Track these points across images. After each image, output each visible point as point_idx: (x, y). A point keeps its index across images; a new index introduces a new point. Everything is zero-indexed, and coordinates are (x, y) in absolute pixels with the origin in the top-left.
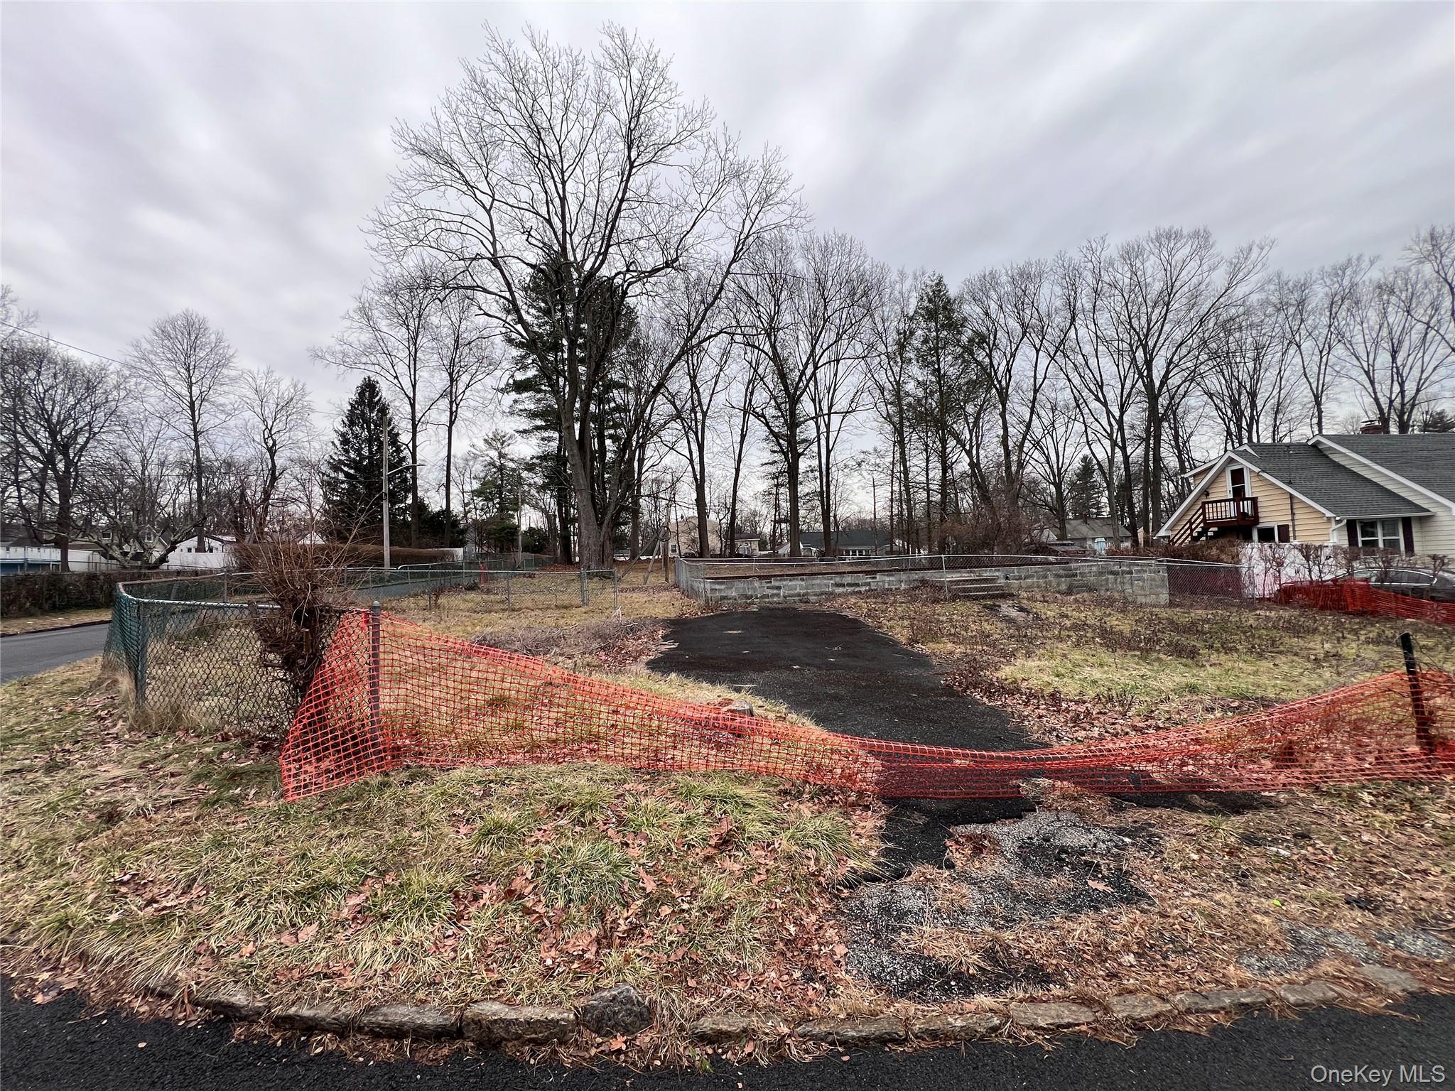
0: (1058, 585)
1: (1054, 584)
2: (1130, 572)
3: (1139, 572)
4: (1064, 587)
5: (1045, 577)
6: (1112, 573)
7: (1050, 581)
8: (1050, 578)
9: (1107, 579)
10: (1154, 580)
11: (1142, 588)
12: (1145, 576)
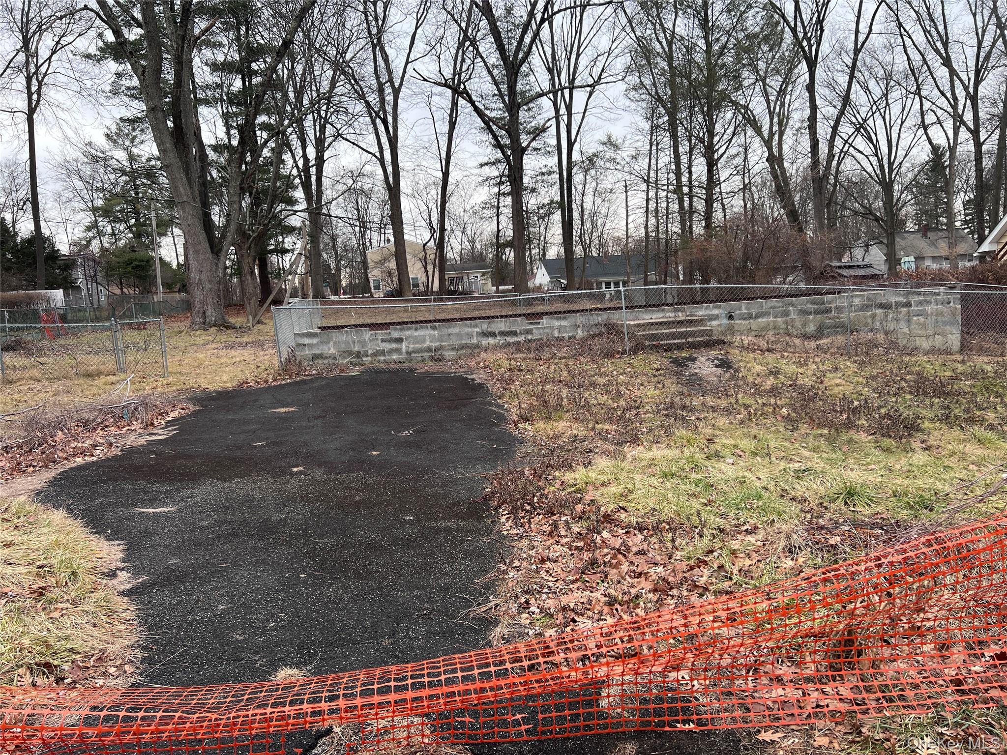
0: (804, 325)
1: (798, 324)
2: (908, 305)
3: (920, 303)
4: (811, 328)
5: (786, 314)
6: (882, 306)
7: (793, 320)
8: (793, 316)
9: (874, 316)
10: (941, 314)
11: (924, 326)
12: (929, 309)
